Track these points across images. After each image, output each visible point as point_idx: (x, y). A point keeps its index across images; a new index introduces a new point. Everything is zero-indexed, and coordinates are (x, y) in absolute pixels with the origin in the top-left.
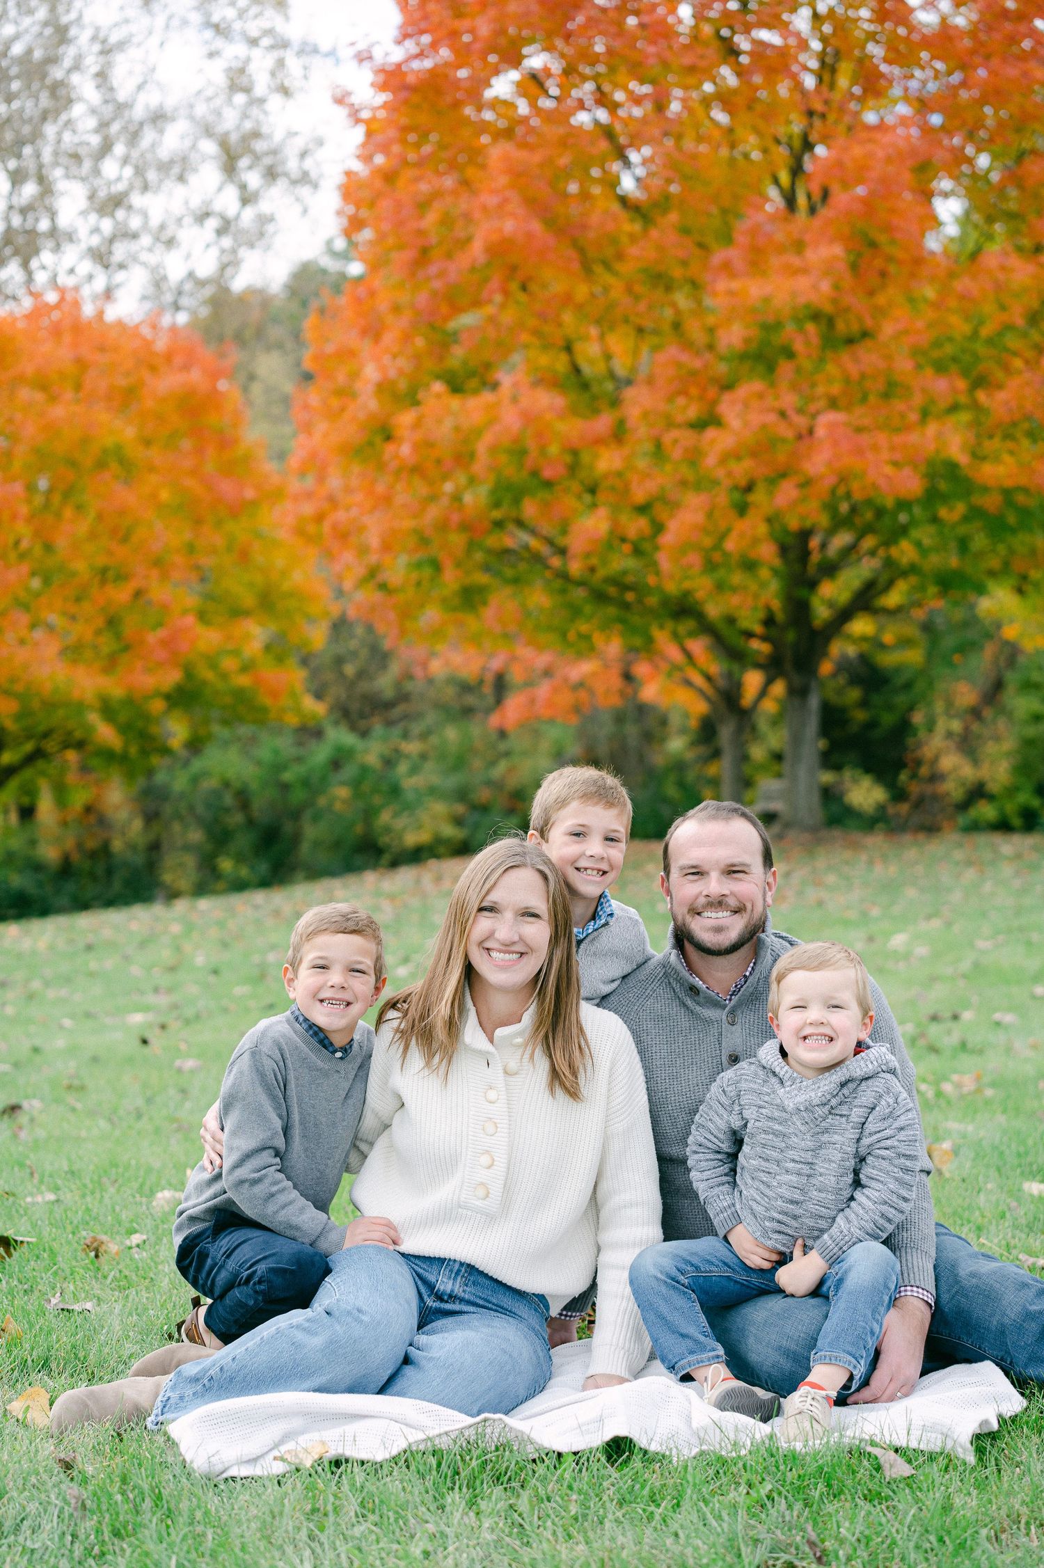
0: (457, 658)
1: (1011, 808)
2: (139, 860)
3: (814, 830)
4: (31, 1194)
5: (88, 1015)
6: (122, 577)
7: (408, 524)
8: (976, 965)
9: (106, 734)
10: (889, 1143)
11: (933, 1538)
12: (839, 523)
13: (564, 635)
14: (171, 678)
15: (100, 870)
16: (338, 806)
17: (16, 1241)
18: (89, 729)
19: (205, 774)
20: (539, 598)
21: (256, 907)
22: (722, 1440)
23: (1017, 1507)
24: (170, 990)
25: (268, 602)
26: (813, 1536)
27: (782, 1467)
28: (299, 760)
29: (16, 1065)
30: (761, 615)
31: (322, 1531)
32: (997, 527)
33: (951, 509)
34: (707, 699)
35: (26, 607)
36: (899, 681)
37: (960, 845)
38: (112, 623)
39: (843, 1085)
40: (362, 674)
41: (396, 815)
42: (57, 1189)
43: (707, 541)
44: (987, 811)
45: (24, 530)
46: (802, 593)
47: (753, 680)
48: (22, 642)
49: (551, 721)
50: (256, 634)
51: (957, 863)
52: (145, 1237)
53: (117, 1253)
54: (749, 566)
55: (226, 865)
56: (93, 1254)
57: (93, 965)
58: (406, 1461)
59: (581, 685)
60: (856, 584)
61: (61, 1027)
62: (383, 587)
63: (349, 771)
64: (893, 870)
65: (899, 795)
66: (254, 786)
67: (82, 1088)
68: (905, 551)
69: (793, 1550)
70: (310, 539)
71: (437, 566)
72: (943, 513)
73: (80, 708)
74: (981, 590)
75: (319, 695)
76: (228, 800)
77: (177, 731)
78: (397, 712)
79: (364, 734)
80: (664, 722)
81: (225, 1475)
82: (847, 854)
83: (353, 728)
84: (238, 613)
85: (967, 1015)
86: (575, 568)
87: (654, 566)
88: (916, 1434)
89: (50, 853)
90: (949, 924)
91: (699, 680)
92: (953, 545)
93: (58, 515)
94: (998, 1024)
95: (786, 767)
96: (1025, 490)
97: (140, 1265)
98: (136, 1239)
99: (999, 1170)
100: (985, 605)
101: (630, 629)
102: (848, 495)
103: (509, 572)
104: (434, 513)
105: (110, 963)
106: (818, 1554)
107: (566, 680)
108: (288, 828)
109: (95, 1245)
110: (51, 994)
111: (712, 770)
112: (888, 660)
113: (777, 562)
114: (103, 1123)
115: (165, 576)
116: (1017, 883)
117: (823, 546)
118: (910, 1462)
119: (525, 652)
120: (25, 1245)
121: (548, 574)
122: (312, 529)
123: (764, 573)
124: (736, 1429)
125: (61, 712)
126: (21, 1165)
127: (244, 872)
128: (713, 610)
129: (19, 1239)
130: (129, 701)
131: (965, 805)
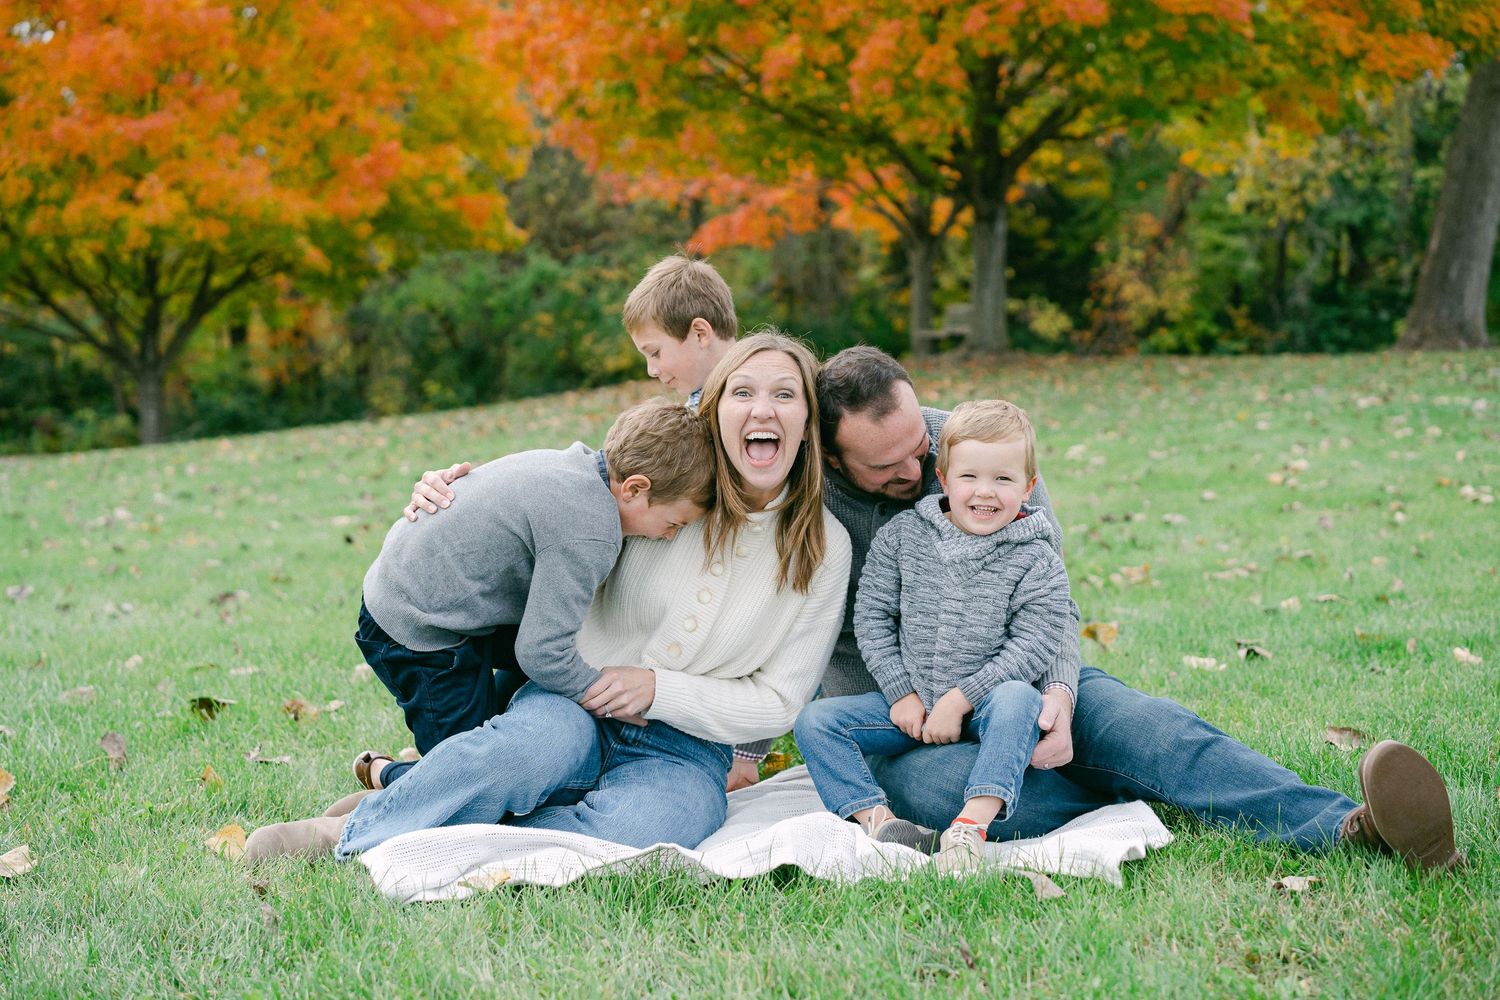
0: (655, 186)
1: (1189, 335)
2: (348, 384)
3: (999, 352)
4: (235, 666)
5: (295, 518)
6: (327, 103)
7: (606, 49)
8: (1149, 472)
9: (314, 257)
10: (1042, 600)
11: (1079, 947)
12: (1027, 51)
13: (758, 160)
14: (378, 202)
15: (311, 393)
16: (541, 332)
17: (218, 703)
18: (298, 252)
19: (412, 299)
20: (734, 124)
21: (461, 423)
22: (884, 867)
23: (1160, 921)
24: (375, 496)
25: (470, 128)
26: (966, 947)
27: (940, 890)
28: (503, 286)
29: (226, 561)
30: (948, 141)
31: (502, 945)
32: (1181, 54)
33: (1137, 36)
34: (899, 226)
35: (232, 131)
36: (1085, 212)
37: (1139, 366)
38: (318, 148)
39: (999, 545)
40: (563, 203)
41: (597, 341)
42: (259, 663)
43: (898, 68)
44: (1166, 338)
45: (230, 53)
46: (992, 120)
47: (942, 207)
48: (231, 166)
49: (746, 247)
50: (458, 160)
51: (1136, 382)
52: (342, 703)
53: (316, 715)
54: (939, 92)
55: (433, 388)
56: (292, 716)
57: (301, 474)
58: (583, 886)
59: (774, 211)
60: (1044, 112)
61: (269, 528)
62: (581, 112)
63: (551, 298)
64: (1074, 389)
65: (1082, 322)
66: (459, 311)
67: (288, 581)
68: (1089, 78)
69: (948, 960)
70: (512, 66)
71: (633, 91)
72: (1129, 40)
73: (289, 229)
74: (1163, 117)
75: (522, 224)
76: (434, 325)
77: (383, 255)
78: (596, 241)
79: (566, 261)
80: (857, 251)
81: (412, 900)
82: (1031, 374)
83: (555, 255)
84: (441, 139)
85: (1138, 517)
86: (769, 93)
87: (844, 92)
88: (1067, 861)
89: (261, 376)
90: (1125, 436)
91: (890, 208)
92: (1137, 73)
93: (263, 41)
94: (1168, 523)
95: (972, 294)
96: (1209, 17)
97: (338, 726)
98: (334, 705)
99: (1161, 645)
100: (1167, 133)
101: (825, 156)
102: (1037, 23)
103: (705, 98)
104: (630, 38)
105: (317, 473)
106: (970, 962)
107: (760, 205)
108: (493, 352)
109: (294, 708)
110: (260, 499)
111: (903, 298)
112: (1074, 191)
113: (967, 90)
114: (308, 612)
115: (368, 103)
116: (1192, 400)
117: (1012, 73)
118: (1061, 885)
119: (722, 178)
120: (227, 707)
121: (744, 100)
122: (512, 55)
123: (952, 100)
124: (898, 858)
125: (270, 236)
126: (227, 642)
127: (450, 395)
128: (903, 136)
129: (222, 700)
130: (336, 225)
131: (1145, 333)
